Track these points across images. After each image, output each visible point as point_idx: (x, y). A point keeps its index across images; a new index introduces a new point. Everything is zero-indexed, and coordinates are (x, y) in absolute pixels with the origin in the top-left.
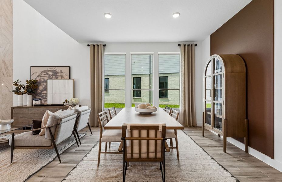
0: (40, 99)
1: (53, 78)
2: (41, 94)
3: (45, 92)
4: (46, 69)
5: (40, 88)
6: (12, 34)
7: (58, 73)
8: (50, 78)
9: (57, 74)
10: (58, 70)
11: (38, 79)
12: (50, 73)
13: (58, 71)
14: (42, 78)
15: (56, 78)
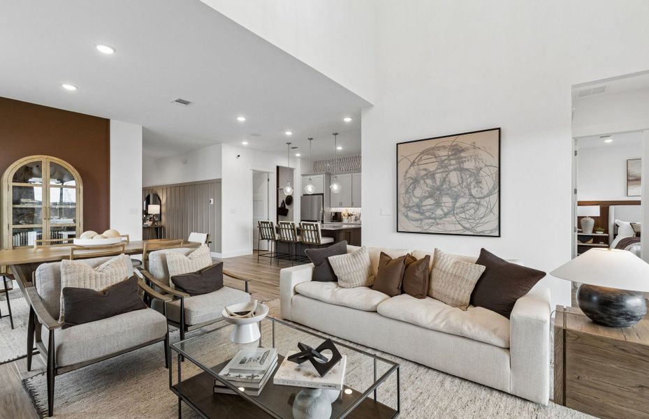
13: (464, 146)
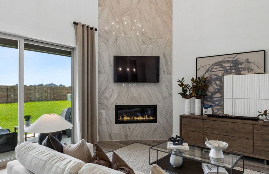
0: (211, 106)
1: (232, 73)
2: (211, 97)
3: (218, 95)
4: (220, 59)
5: (211, 89)
6: (171, 18)
7: (241, 64)
8: (227, 72)
9: (240, 66)
10: (242, 58)
11: (207, 75)
12: (227, 65)
14: (213, 73)
15: (238, 72)
